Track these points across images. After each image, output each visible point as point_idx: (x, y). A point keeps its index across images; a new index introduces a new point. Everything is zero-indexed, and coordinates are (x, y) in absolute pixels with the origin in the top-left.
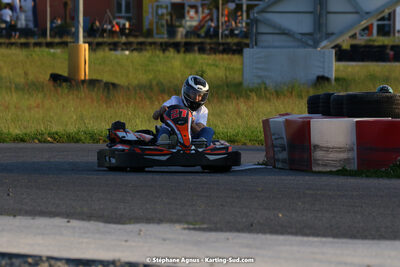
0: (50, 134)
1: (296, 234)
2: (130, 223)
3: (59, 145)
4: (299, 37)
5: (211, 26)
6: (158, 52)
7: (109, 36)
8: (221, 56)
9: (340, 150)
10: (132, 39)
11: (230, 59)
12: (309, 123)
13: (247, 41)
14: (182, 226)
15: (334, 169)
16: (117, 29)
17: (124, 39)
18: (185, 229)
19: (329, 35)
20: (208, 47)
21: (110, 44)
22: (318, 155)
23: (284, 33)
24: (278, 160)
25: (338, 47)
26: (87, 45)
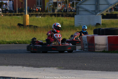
1: (90, 70)
2: (41, 67)
4: (91, 12)
5: (65, 9)
6: (49, 17)
7: (35, 12)
8: (68, 18)
9: (103, 45)
10: (42, 13)
11: (71, 19)
12: (94, 37)
13: (76, 13)
14: (56, 68)
15: (101, 51)
16: (37, 10)
17: (39, 13)
18: (57, 69)
19: (100, 11)
20: (64, 15)
21: (35, 14)
22: (97, 46)
23: (87, 10)
24: (85, 48)
25: (102, 15)
26: (28, 15)
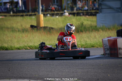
0: (28, 47)
3: (32, 50)
13: (98, 11)
17: (56, 12)
21: (51, 14)
